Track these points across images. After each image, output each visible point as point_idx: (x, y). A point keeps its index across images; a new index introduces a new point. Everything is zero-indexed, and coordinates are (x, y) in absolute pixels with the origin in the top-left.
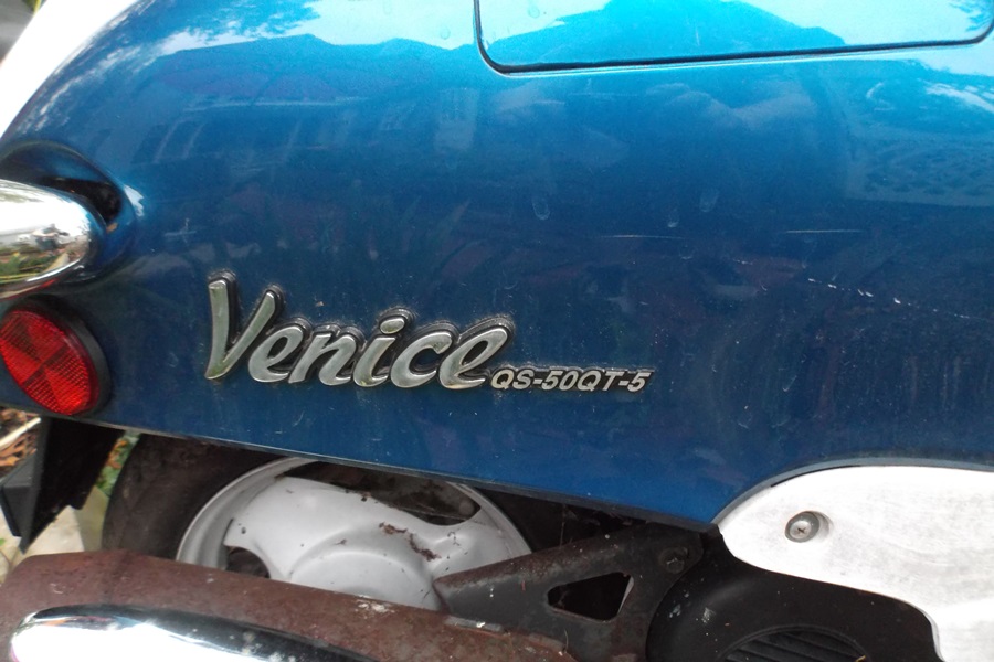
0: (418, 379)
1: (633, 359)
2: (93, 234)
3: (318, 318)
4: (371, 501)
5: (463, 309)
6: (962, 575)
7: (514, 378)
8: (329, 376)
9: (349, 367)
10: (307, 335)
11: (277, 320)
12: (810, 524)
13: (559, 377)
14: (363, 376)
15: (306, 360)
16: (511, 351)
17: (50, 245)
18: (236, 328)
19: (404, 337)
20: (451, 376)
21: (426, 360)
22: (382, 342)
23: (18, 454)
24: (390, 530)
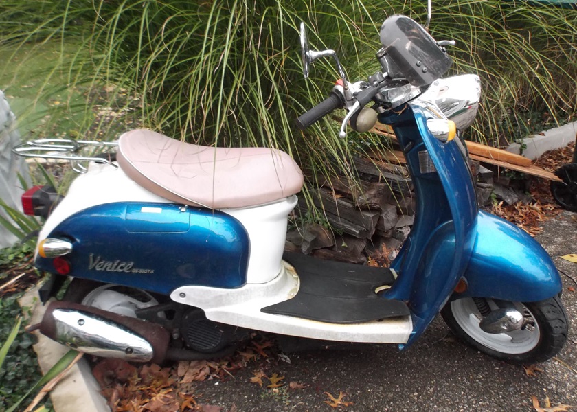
0: (121, 270)
1: (151, 269)
2: (73, 245)
3: (106, 261)
4: (127, 296)
5: (127, 260)
6: (207, 303)
7: (135, 271)
8: (108, 270)
9: (110, 269)
10: (105, 263)
11: (100, 261)
12: (182, 295)
13: (142, 271)
14: (113, 270)
15: (105, 267)
16: (134, 267)
17: (66, 250)
18: (94, 261)
19: (119, 264)
20: (126, 270)
21: (122, 268)
22: (116, 265)
23: (16, 287)
24: (131, 303)
